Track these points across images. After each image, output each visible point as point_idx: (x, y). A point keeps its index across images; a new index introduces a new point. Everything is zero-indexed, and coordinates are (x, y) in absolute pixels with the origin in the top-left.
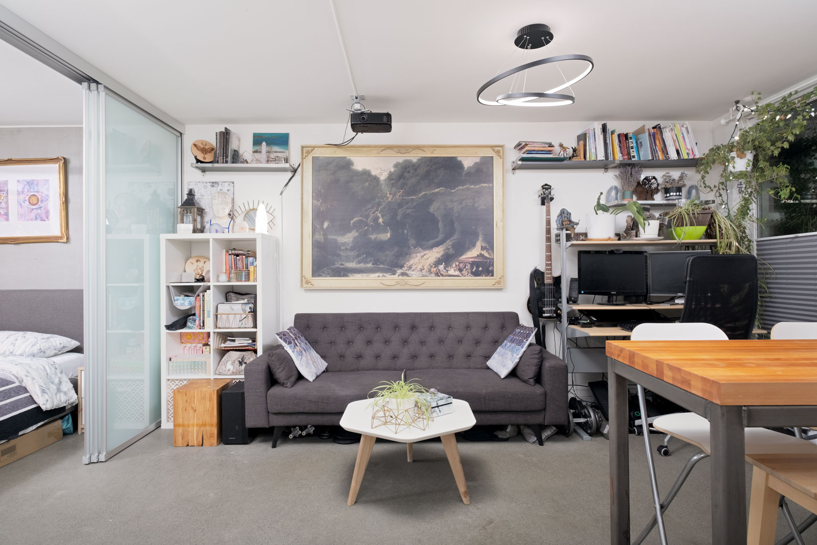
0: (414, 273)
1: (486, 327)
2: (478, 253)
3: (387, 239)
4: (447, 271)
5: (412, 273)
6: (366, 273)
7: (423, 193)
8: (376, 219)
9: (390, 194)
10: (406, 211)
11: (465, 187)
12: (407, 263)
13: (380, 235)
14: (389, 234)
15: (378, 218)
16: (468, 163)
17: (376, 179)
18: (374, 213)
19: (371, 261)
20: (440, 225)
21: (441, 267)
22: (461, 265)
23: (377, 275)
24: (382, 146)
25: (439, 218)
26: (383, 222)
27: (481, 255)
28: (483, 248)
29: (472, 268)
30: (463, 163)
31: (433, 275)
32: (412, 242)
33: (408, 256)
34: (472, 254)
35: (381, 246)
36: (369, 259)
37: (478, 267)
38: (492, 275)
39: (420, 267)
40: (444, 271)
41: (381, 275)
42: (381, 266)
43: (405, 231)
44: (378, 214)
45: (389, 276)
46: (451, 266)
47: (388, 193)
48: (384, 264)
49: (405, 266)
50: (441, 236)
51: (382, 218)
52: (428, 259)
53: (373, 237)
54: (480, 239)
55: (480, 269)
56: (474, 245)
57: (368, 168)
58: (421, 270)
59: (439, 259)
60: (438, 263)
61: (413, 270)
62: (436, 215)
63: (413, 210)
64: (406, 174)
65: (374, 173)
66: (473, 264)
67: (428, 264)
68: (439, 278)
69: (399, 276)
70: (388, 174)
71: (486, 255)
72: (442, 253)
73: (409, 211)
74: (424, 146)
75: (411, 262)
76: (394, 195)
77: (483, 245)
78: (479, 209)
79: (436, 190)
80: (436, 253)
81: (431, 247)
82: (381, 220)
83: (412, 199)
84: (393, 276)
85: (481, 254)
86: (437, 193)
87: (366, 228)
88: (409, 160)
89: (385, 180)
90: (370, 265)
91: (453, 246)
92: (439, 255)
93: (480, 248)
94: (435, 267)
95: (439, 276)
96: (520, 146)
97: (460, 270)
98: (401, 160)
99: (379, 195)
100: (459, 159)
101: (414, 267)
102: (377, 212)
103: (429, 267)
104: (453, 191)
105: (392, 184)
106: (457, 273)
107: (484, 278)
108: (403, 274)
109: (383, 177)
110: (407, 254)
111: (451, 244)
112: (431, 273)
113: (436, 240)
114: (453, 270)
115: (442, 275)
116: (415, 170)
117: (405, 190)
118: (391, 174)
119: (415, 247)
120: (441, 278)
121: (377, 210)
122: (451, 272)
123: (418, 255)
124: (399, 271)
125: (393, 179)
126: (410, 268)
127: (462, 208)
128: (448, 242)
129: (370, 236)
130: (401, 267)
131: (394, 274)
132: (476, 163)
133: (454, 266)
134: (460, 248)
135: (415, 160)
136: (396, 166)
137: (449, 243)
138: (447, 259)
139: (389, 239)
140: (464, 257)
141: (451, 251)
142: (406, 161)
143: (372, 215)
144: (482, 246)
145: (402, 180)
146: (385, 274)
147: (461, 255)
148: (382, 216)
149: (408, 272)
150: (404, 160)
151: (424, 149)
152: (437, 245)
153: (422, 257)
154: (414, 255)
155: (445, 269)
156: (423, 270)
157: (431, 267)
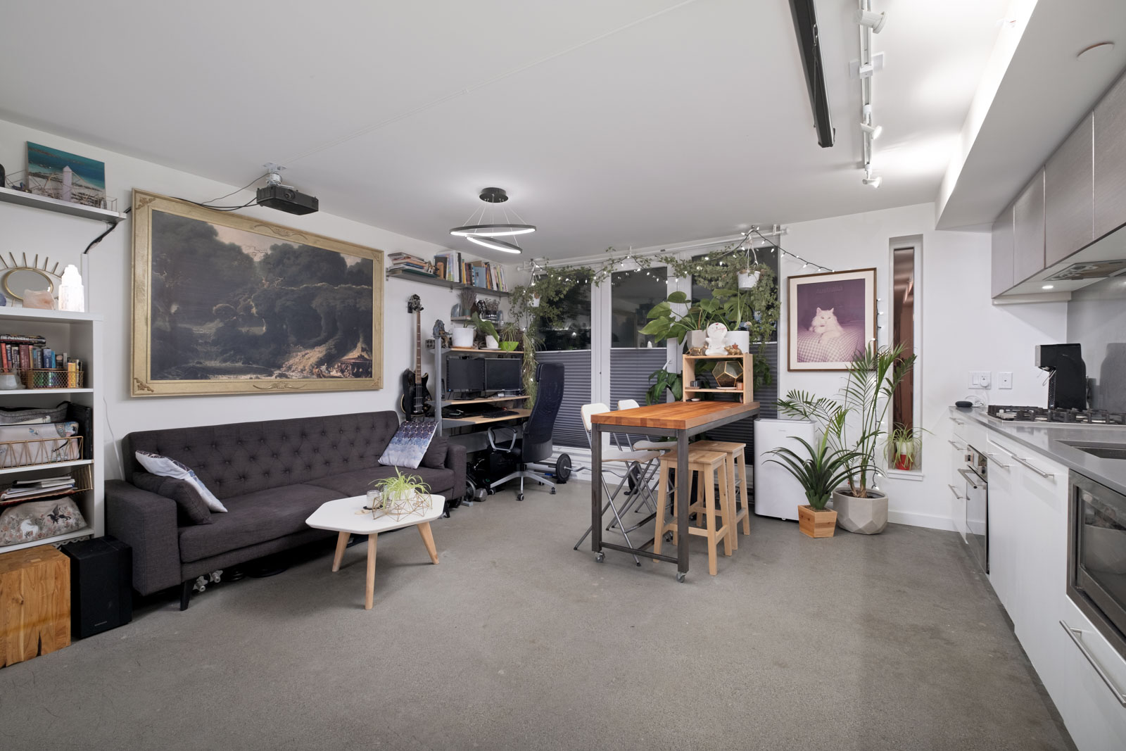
0: (293, 374)
1: (373, 427)
2: (359, 354)
3: (262, 333)
4: (330, 372)
5: (291, 374)
6: (234, 374)
7: (305, 286)
8: (248, 308)
9: (266, 281)
10: (286, 303)
11: (347, 285)
12: (287, 363)
13: (253, 329)
14: (264, 328)
15: (251, 307)
16: (351, 261)
17: (248, 259)
18: (245, 300)
19: (241, 359)
20: (323, 322)
21: (324, 368)
22: (343, 366)
23: (248, 376)
24: (257, 221)
25: (322, 316)
26: (257, 313)
27: (361, 357)
28: (363, 350)
29: (353, 369)
30: (346, 260)
31: (315, 376)
32: (292, 339)
33: (287, 355)
34: (354, 355)
35: (254, 341)
36: (238, 357)
37: (358, 369)
38: (371, 377)
39: (300, 367)
40: (327, 372)
41: (254, 376)
42: (255, 366)
43: (285, 326)
44: (251, 303)
45: (264, 378)
46: (333, 367)
47: (264, 278)
48: (258, 364)
49: (284, 366)
50: (323, 335)
51: (256, 308)
52: (309, 358)
53: (244, 330)
54: (361, 340)
55: (361, 370)
56: (355, 346)
57: (237, 243)
58: (302, 371)
59: (321, 358)
60: (319, 363)
61: (293, 371)
62: (318, 311)
63: (293, 303)
64: (285, 260)
65: (245, 251)
66: (354, 365)
67: (309, 364)
68: (321, 379)
69: (276, 377)
70: (264, 256)
71: (366, 356)
72: (324, 353)
73: (288, 303)
74: (307, 233)
75: (291, 362)
76: (272, 282)
77: (364, 346)
78: (360, 309)
79: (319, 285)
80: (316, 354)
81: (313, 346)
82: (254, 310)
83: (293, 291)
84: (269, 378)
85: (361, 355)
86: (320, 288)
87: (235, 318)
88: (290, 245)
89: (260, 262)
90: (239, 364)
91: (336, 346)
92: (321, 355)
93: (360, 349)
94: (317, 368)
95: (321, 377)
96: (395, 256)
97: (342, 371)
98: (280, 243)
99: (252, 279)
100: (342, 255)
101: (294, 368)
102: (249, 300)
103: (311, 368)
104: (336, 288)
105: (270, 269)
106: (339, 374)
107: (364, 379)
108: (281, 376)
109: (257, 258)
110: (287, 353)
111: (333, 343)
112: (313, 374)
113: (318, 338)
114: (335, 371)
115: (324, 377)
116: (297, 258)
117: (284, 278)
118: (267, 257)
119: (296, 345)
120: (323, 379)
121: (250, 298)
122: (334, 373)
123: (299, 353)
124: (277, 372)
125: (269, 263)
126: (289, 368)
127: (345, 307)
128: (330, 341)
129: (240, 329)
130: (279, 367)
131: (271, 375)
132: (357, 263)
133: (336, 366)
134: (343, 348)
135: (296, 246)
136: (274, 248)
137: (331, 343)
138: (329, 360)
139: (265, 334)
140: (346, 358)
141: (334, 351)
142: (285, 245)
143: (242, 303)
144: (362, 348)
145: (281, 266)
146: (259, 376)
147: (343, 356)
148: (256, 305)
149: (287, 373)
150: (283, 244)
151: (306, 236)
152: (319, 344)
153: (303, 356)
154: (294, 354)
155: (327, 369)
156: (305, 370)
157: (313, 367)
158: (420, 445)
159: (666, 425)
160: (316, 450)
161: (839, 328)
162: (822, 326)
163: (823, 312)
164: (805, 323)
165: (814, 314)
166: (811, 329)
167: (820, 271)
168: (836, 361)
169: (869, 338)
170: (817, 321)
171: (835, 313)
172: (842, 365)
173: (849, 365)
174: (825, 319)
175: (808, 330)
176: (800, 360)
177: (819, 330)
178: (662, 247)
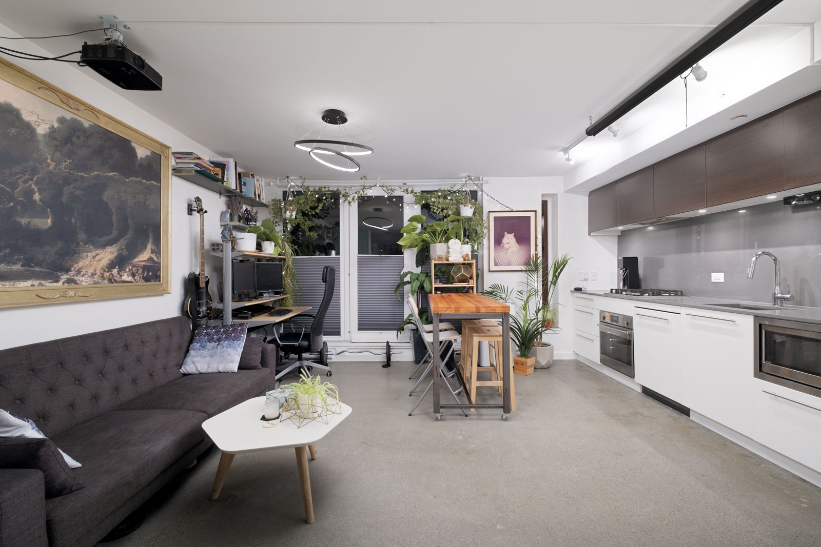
0: (83, 279)
1: (170, 335)
2: (149, 256)
3: (46, 227)
4: (121, 276)
5: (81, 279)
6: (10, 280)
7: (95, 173)
8: (29, 193)
9: (52, 160)
10: (74, 191)
11: (138, 179)
12: (75, 265)
13: (35, 220)
14: (49, 221)
15: (32, 192)
16: (142, 152)
17: (28, 128)
18: (25, 182)
19: (19, 260)
20: (114, 218)
21: (115, 271)
22: (134, 269)
23: (28, 283)
24: (41, 82)
25: (113, 210)
26: (41, 200)
27: (151, 259)
28: (153, 251)
29: (143, 272)
30: (137, 151)
31: (106, 282)
32: (82, 236)
33: (76, 255)
34: (144, 257)
35: (36, 237)
36: (16, 257)
37: (148, 272)
38: (160, 281)
39: (91, 271)
40: (118, 276)
41: (36, 283)
42: (37, 269)
43: (73, 220)
44: (33, 186)
45: (48, 284)
46: (125, 270)
47: (49, 157)
48: (41, 266)
49: (72, 269)
50: (115, 233)
51: (40, 194)
52: (100, 260)
53: (24, 221)
54: (151, 240)
55: (150, 274)
56: (145, 248)
57: (16, 105)
58: (93, 275)
59: (112, 260)
60: (111, 266)
61: (83, 276)
62: (109, 205)
63: (84, 192)
64: (74, 139)
65: (26, 117)
66: (145, 268)
67: (101, 266)
68: (112, 285)
69: (63, 283)
70: (49, 128)
71: (155, 259)
72: (115, 254)
73: (78, 192)
74: (99, 112)
75: (81, 264)
76: (58, 163)
77: (153, 248)
78: (150, 207)
79: (111, 174)
80: (108, 255)
81: (104, 246)
82: (37, 197)
83: (82, 177)
84: (55, 284)
85: (150, 257)
86: (111, 178)
87: (12, 204)
88: (79, 121)
89: (45, 136)
90: (17, 267)
91: (128, 246)
92: (112, 257)
93: (150, 251)
94: (108, 272)
95: (112, 283)
97: (133, 275)
98: (68, 116)
99: (35, 155)
100: (133, 144)
101: (84, 271)
102: (30, 182)
103: (102, 271)
104: (127, 180)
105: (56, 146)
106: (130, 279)
107: (153, 283)
108: (69, 281)
109: (42, 130)
110: (76, 253)
111: (125, 243)
112: (104, 279)
113: (110, 237)
114: (126, 274)
115: (116, 281)
116: (87, 138)
117: (73, 161)
118: (53, 131)
119: (86, 244)
120: (115, 284)
121: (32, 179)
122: (125, 277)
123: (89, 254)
124: (64, 277)
125: (56, 139)
126: (79, 272)
127: (135, 202)
128: (122, 241)
129: (18, 219)
130: (67, 271)
131: (57, 281)
132: (147, 156)
133: (127, 270)
134: (133, 250)
135: (86, 124)
136: (62, 121)
137: (123, 242)
138: (120, 262)
139: (50, 228)
140: (136, 260)
141: (125, 253)
142: (75, 120)
143: (21, 186)
144: (152, 249)
145: (69, 145)
146: (43, 282)
147: (134, 258)
148: (40, 191)
149: (76, 278)
150: (72, 118)
151: (99, 115)
152: (110, 243)
153: (94, 257)
154: (84, 254)
155: (118, 274)
156: (95, 274)
157: (104, 271)
158: (234, 348)
159: (495, 310)
160: (121, 368)
161: (517, 245)
162: (508, 244)
163: (508, 235)
164: (498, 241)
165: (503, 236)
166: (502, 245)
167: (507, 209)
168: (516, 265)
169: (533, 251)
170: (505, 240)
171: (515, 236)
172: (519, 268)
173: (523, 268)
174: (509, 239)
175: (500, 245)
176: (496, 265)
177: (506, 246)
178: (405, 181)
